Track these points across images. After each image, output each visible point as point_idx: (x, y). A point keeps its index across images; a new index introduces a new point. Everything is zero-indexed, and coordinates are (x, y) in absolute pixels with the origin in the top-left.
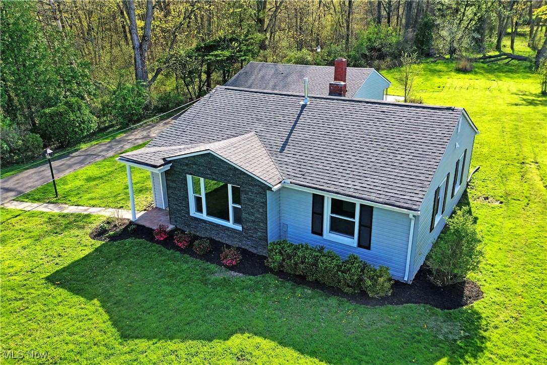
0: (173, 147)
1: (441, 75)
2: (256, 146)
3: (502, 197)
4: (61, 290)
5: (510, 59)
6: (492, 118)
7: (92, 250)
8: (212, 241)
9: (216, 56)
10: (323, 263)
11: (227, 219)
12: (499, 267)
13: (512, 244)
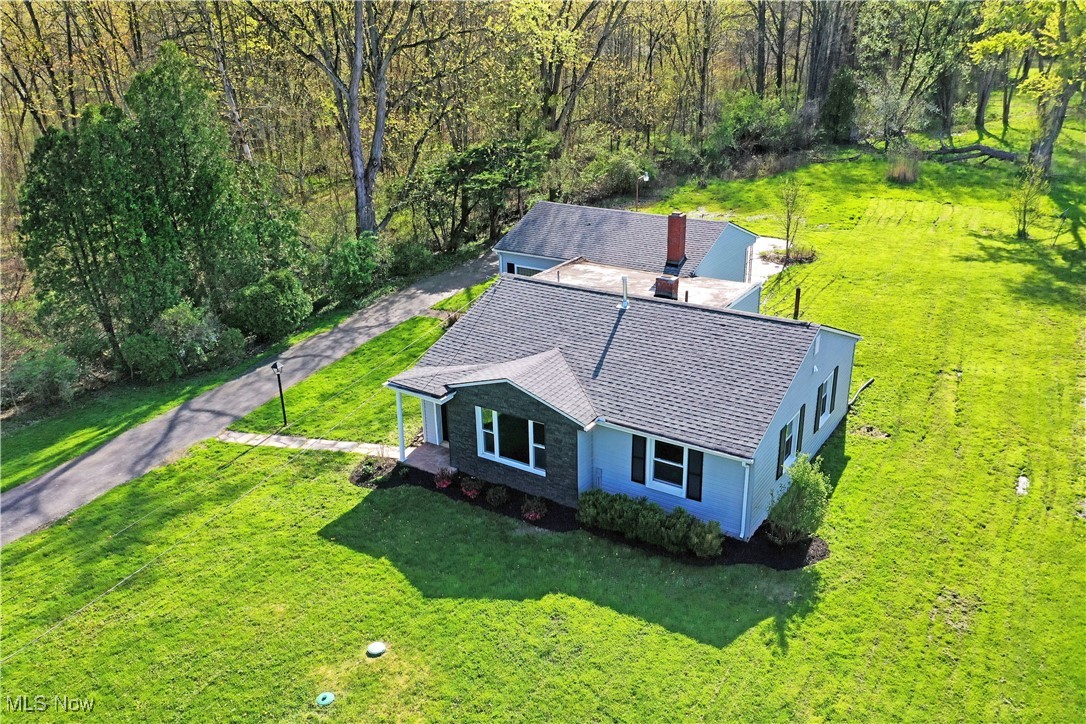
0: (455, 368)
1: (861, 191)
2: (562, 369)
3: (891, 427)
4: (340, 547)
5: (987, 157)
6: (920, 288)
7: (360, 500)
8: (510, 490)
9: (482, 182)
10: (644, 517)
11: (526, 461)
12: (857, 522)
13: (883, 494)
